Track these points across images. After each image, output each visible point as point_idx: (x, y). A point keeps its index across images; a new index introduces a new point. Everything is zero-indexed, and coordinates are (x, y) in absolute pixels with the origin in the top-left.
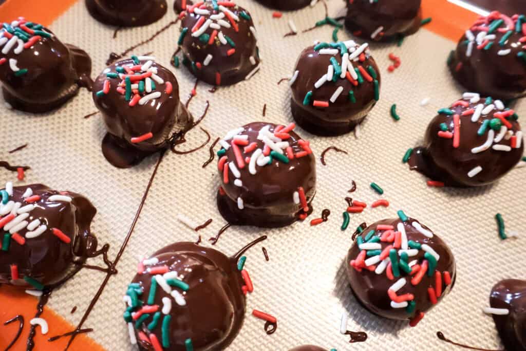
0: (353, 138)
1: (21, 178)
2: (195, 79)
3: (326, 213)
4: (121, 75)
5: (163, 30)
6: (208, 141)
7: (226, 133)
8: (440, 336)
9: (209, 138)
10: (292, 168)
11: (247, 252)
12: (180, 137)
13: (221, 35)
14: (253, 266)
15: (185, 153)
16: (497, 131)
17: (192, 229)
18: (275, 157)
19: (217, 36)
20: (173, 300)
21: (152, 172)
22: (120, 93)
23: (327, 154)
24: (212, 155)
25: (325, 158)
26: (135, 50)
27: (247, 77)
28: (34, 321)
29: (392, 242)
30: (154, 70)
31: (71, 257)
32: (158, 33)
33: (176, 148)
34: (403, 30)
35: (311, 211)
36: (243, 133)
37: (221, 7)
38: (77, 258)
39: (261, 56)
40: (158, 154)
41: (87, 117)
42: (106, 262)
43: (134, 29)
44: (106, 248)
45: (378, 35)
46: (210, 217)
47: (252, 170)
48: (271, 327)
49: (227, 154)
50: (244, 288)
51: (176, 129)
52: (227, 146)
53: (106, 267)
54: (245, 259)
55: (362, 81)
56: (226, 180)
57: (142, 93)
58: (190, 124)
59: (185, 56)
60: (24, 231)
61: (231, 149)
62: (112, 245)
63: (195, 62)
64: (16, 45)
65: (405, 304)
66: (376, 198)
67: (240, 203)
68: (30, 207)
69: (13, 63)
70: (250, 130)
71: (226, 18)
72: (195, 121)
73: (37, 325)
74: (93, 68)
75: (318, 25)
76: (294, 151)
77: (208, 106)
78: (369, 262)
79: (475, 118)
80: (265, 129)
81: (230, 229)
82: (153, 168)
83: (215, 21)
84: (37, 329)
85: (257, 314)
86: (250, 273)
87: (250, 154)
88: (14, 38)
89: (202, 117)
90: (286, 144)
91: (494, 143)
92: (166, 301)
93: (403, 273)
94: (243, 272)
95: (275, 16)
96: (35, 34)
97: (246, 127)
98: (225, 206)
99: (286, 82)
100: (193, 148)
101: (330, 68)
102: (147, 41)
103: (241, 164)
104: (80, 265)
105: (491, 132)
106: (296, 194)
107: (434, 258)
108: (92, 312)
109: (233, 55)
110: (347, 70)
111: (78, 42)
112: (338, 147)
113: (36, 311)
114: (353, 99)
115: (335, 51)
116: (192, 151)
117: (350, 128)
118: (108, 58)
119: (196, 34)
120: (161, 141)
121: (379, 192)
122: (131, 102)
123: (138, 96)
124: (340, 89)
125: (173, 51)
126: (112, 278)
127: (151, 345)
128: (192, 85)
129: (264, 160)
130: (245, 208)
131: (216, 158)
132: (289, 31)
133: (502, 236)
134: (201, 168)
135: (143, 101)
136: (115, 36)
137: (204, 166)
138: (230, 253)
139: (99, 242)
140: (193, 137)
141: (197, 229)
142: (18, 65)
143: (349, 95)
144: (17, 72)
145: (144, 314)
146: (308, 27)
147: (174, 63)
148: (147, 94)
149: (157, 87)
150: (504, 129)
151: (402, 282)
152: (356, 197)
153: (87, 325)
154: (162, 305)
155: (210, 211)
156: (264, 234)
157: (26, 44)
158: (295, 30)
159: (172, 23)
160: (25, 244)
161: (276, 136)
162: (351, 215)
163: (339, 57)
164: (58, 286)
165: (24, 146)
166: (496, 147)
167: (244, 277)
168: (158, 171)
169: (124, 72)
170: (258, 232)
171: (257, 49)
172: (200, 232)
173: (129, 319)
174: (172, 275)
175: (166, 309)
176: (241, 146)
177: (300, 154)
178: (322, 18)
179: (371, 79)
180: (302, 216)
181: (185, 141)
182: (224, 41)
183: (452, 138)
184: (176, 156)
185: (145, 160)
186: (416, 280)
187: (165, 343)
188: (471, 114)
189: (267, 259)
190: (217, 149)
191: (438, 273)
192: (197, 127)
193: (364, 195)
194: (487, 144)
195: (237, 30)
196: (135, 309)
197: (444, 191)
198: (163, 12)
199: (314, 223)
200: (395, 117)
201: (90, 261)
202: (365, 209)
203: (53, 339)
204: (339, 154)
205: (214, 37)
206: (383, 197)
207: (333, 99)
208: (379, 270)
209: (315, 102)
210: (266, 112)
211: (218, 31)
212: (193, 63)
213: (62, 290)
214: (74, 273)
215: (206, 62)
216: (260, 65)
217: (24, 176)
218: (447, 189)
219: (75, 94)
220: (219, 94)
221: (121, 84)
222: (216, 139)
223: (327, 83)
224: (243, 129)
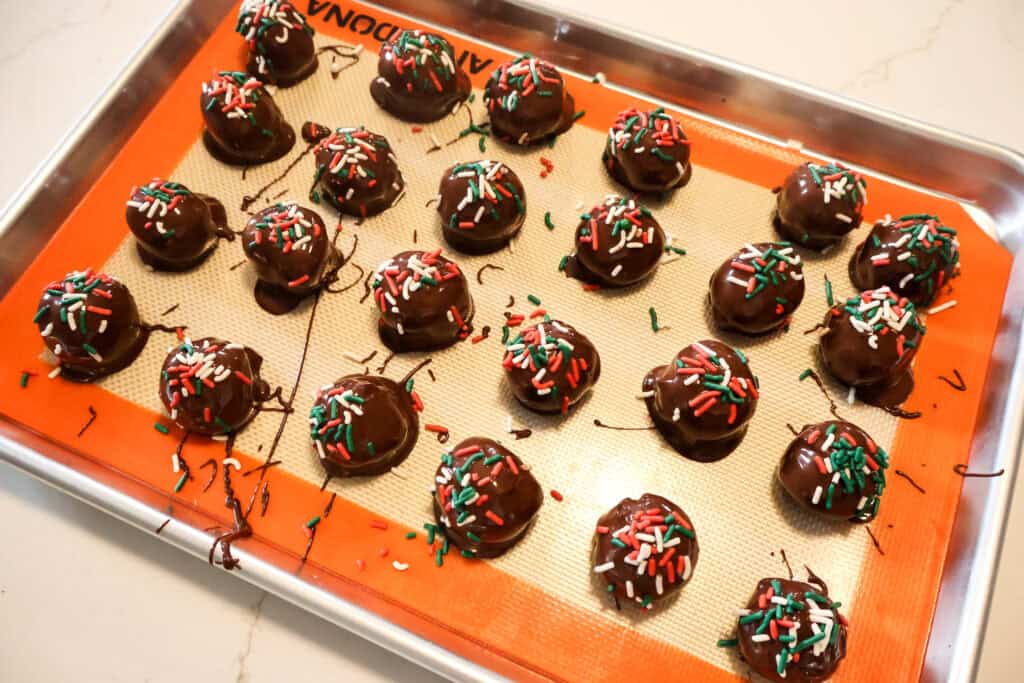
0: (508, 253)
1: (181, 338)
2: (339, 214)
3: (486, 330)
4: (271, 225)
5: (295, 163)
6: (362, 276)
7: (378, 265)
8: (597, 423)
9: (363, 272)
10: (441, 290)
11: (414, 376)
12: (333, 276)
13: (359, 169)
14: (421, 386)
15: (340, 291)
16: (628, 231)
17: (359, 363)
18: (425, 282)
19: (356, 170)
20: (352, 413)
21: (310, 314)
22: (272, 243)
23: (483, 272)
24: (368, 290)
25: (482, 276)
26: (269, 190)
27: (393, 204)
28: (226, 461)
29: (533, 341)
30: (300, 215)
31: (251, 402)
32: (290, 167)
33: (331, 287)
34: (552, 130)
35: (471, 330)
36: (394, 264)
37: (356, 140)
38: (255, 403)
39: (405, 179)
40: (314, 296)
41: (233, 268)
42: (281, 401)
43: (263, 167)
44: (279, 391)
45: (525, 141)
46: (374, 349)
47: (406, 296)
48: (444, 437)
49: (382, 286)
50: (415, 407)
51: (329, 268)
52: (380, 278)
53: (282, 407)
54: (412, 382)
55: (500, 198)
56: (384, 310)
57: (294, 239)
58: (341, 261)
59: (323, 190)
60: (212, 376)
61: (384, 279)
62: (284, 387)
63: (337, 196)
64: (160, 208)
65: (548, 390)
66: (535, 308)
67: (400, 329)
68: (213, 355)
69: (159, 226)
70: (401, 260)
71: (363, 150)
72: (345, 257)
73: (229, 465)
74: (228, 216)
75: (463, 135)
76: (442, 275)
77: (357, 240)
78: (516, 360)
79: (608, 221)
80: (413, 258)
81: (395, 358)
82: (311, 311)
83: (352, 156)
84: (230, 468)
85: (430, 428)
86: (420, 394)
87: (402, 282)
88: (157, 202)
89: (353, 252)
90: (434, 269)
91: (627, 242)
92: (347, 414)
93: (542, 363)
94: (412, 393)
95: (415, 131)
96: (176, 195)
97: (396, 258)
98: (387, 336)
99: (434, 203)
100: (348, 285)
101: (469, 191)
102: (280, 178)
103: (395, 292)
104: (259, 409)
105: (623, 233)
106: (449, 313)
107: (568, 349)
108: (277, 448)
109: (375, 185)
110: (485, 191)
111: (206, 189)
112: (494, 264)
113: (225, 454)
114: (497, 217)
115: (472, 173)
116: (347, 289)
117: (503, 244)
118: (241, 202)
119: (335, 170)
120: (316, 282)
121: (536, 302)
122: (285, 250)
123: (290, 242)
124: (482, 209)
125: (310, 186)
126: (290, 416)
127: (339, 452)
128: (337, 220)
129: (415, 286)
130: (406, 333)
131: (372, 291)
132: (432, 146)
133: (656, 329)
134: (358, 303)
135: (295, 247)
136: (244, 178)
137: (361, 302)
138: (398, 379)
139: (271, 386)
140: (346, 275)
141: (363, 362)
142: (164, 227)
143: (491, 213)
144: (165, 234)
145: (329, 428)
146: (453, 138)
147: (314, 198)
148: (298, 239)
149: (306, 231)
150: (634, 228)
151: (543, 371)
152: (514, 311)
153: (275, 458)
154: (343, 418)
155: (374, 343)
156: (428, 358)
157: (170, 206)
158: (438, 145)
159: (304, 154)
160: (215, 388)
161: (426, 263)
162: (510, 329)
163: (476, 179)
164: (242, 428)
165: (175, 307)
166: (630, 245)
167: (415, 399)
168: (316, 313)
169: (273, 221)
170: (423, 356)
171: (399, 173)
172: (367, 364)
173: (316, 436)
174: (349, 393)
175: (348, 420)
176: (393, 276)
177: (448, 275)
178: (467, 126)
179: (510, 195)
180: (462, 336)
181: (338, 279)
182: (363, 174)
183: (591, 242)
184: (332, 295)
185: (302, 304)
186: (554, 368)
187: (350, 448)
188: (605, 217)
189: (434, 379)
190: (372, 282)
191: (574, 361)
192: (349, 264)
193: (523, 308)
194: (621, 244)
195: (375, 160)
196: (320, 426)
197: (601, 293)
198: (292, 142)
199: (475, 341)
200: (550, 226)
201: (266, 405)
202: (524, 322)
203: (246, 474)
204: (496, 271)
205: (353, 171)
206: (541, 307)
207: (477, 219)
208: (524, 366)
209: (462, 224)
210: (418, 238)
211: (356, 164)
212: (335, 198)
213: (245, 434)
214: (254, 417)
215: (348, 197)
216: (405, 189)
217: (183, 336)
218: (604, 291)
219: (216, 246)
220: (366, 226)
221: (273, 233)
222: (369, 273)
223: (468, 205)
224: (393, 261)
